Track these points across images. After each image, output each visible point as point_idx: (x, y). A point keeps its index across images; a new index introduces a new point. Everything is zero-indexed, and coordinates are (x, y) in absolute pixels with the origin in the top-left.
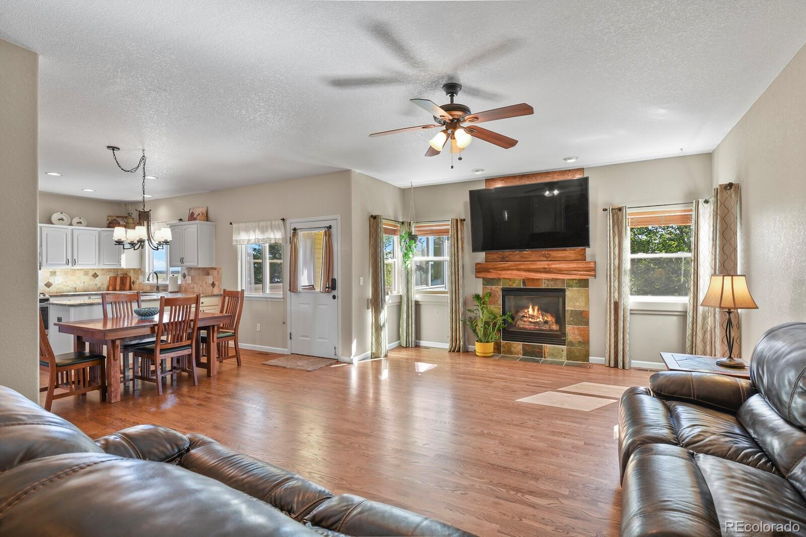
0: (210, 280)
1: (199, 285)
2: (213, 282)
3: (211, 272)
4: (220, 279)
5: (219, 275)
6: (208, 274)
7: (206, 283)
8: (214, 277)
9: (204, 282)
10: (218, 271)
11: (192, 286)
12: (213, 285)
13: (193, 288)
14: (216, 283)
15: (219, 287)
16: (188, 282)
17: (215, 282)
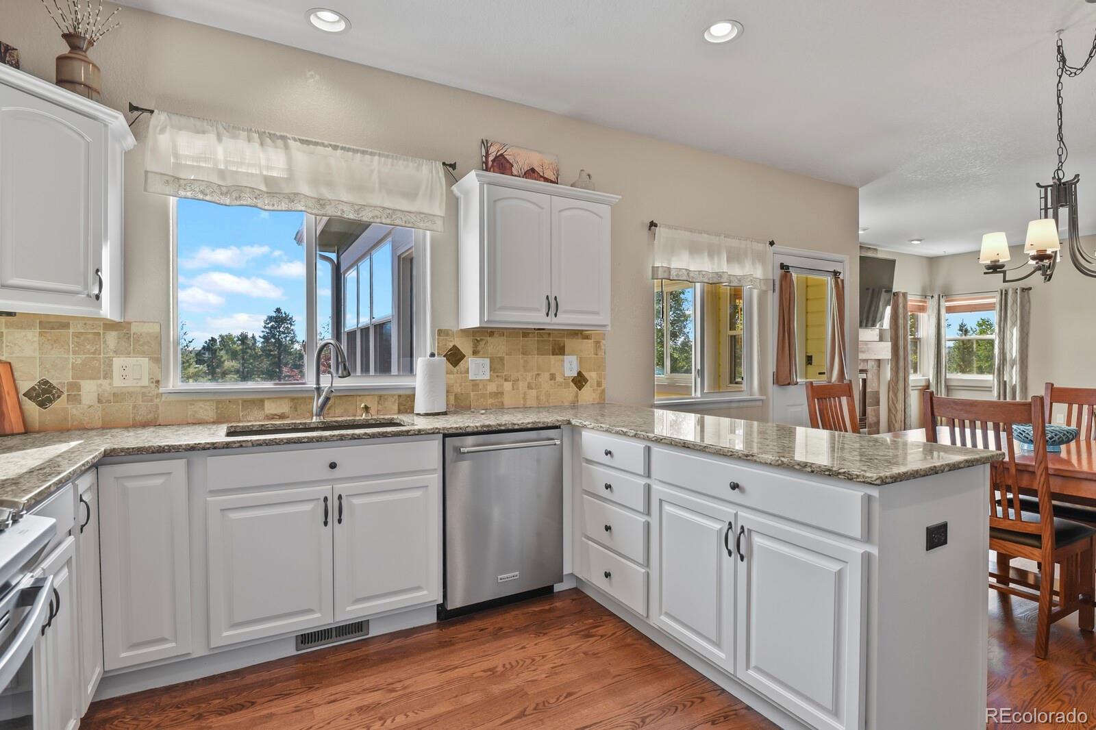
0: (570, 366)
1: (522, 386)
2: (580, 374)
3: (569, 343)
4: (600, 366)
5: (601, 353)
6: (560, 350)
7: (553, 377)
8: (581, 361)
9: (546, 376)
10: (597, 343)
11: (492, 388)
12: (580, 381)
13: (500, 394)
14: (591, 376)
15: (599, 384)
16: (471, 377)
17: (586, 374)
